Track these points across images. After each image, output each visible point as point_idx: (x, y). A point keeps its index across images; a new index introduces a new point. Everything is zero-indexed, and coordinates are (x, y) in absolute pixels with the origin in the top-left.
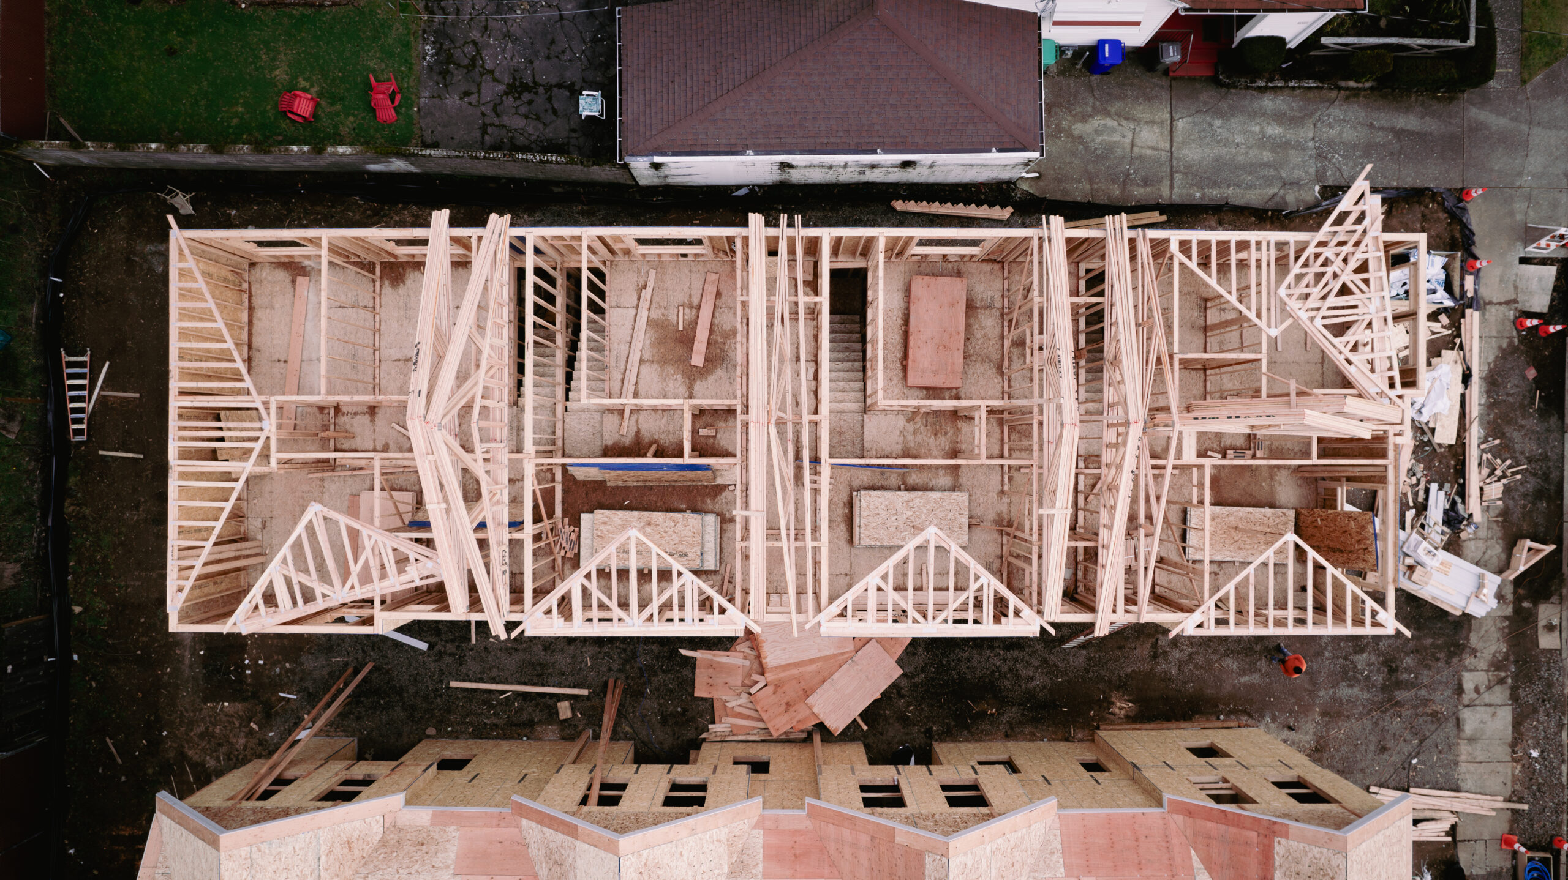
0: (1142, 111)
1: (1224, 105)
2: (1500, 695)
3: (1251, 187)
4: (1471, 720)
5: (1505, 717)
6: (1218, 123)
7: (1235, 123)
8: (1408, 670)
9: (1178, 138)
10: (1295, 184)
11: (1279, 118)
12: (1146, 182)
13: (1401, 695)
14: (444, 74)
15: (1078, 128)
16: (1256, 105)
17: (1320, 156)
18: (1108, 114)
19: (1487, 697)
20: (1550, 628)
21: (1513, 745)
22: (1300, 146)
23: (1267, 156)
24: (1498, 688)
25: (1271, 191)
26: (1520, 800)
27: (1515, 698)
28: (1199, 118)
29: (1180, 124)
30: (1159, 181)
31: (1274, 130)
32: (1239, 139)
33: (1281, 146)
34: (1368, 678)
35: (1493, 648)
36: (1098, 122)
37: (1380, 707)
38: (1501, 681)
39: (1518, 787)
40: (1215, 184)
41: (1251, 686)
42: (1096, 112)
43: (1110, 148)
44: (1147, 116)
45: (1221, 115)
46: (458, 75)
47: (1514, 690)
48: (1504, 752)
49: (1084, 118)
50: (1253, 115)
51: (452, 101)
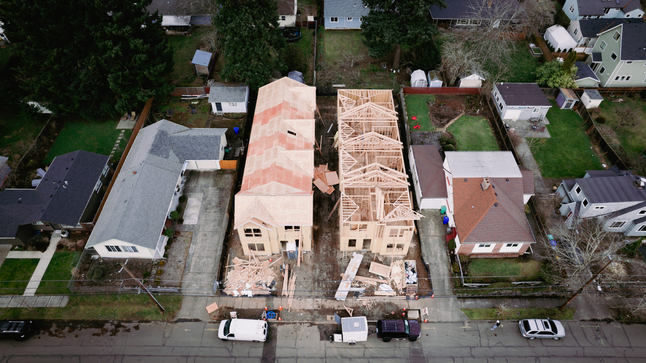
0: (437, 231)
1: (442, 245)
2: (316, 307)
3: (426, 251)
4: (310, 300)
5: (311, 308)
6: (438, 244)
7: (439, 248)
8: (322, 285)
9: (433, 237)
10: (428, 259)
11: (442, 256)
12: (423, 231)
13: (316, 284)
14: (423, 134)
15: (431, 220)
16: (443, 251)
17: (435, 264)
18: (435, 225)
19: (315, 304)
20: (332, 318)
21: (304, 310)
22: (436, 260)
23: (433, 253)
24: (317, 306)
25: (425, 254)
26: (291, 311)
27: (315, 310)
28: (438, 241)
29: (436, 238)
30: (424, 234)
31: (439, 255)
32: (435, 248)
33: (436, 256)
34: (321, 275)
35: (327, 305)
36: (433, 223)
37: (314, 279)
38: (319, 307)
39: (294, 311)
40: (425, 243)
41: (320, 251)
42: (436, 223)
43: (429, 225)
44: (436, 232)
45: (440, 245)
46: (423, 136)
47: (317, 310)
48: (302, 307)
49: (434, 221)
50: (441, 251)
51: (418, 135)
